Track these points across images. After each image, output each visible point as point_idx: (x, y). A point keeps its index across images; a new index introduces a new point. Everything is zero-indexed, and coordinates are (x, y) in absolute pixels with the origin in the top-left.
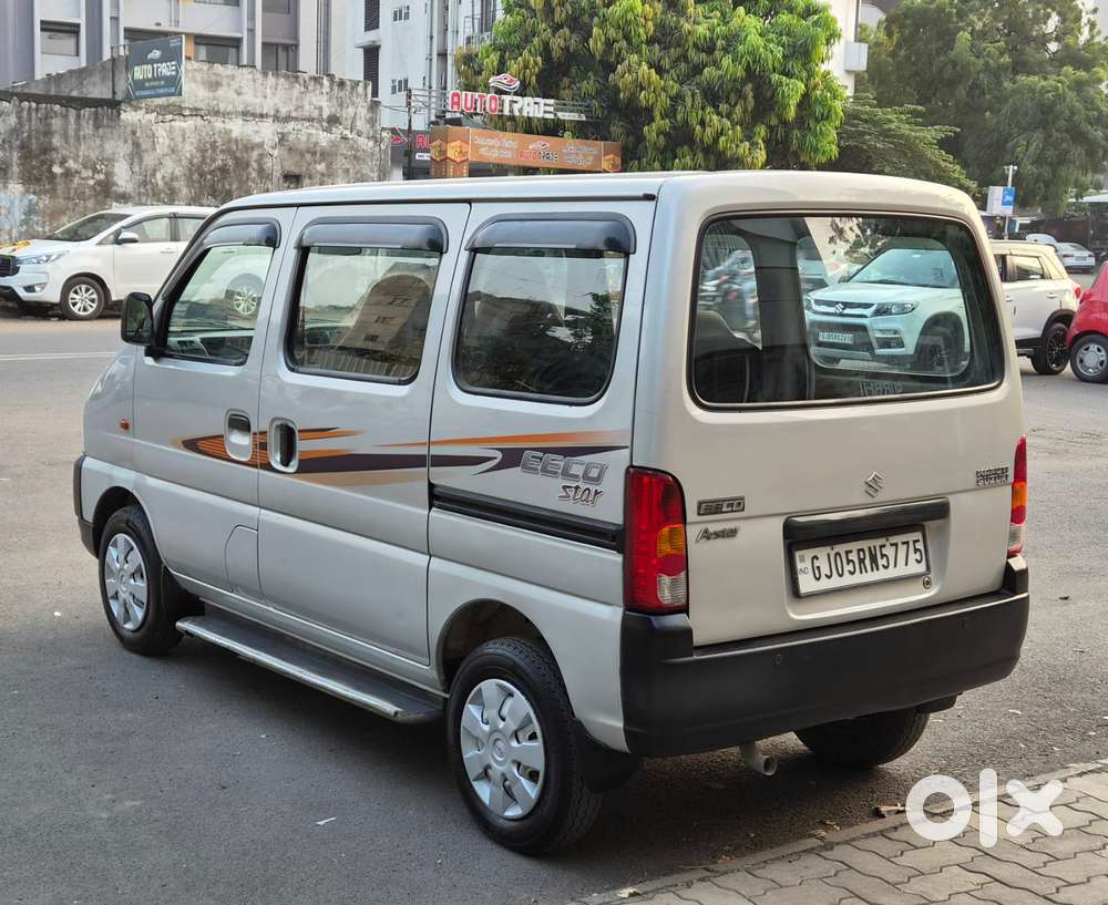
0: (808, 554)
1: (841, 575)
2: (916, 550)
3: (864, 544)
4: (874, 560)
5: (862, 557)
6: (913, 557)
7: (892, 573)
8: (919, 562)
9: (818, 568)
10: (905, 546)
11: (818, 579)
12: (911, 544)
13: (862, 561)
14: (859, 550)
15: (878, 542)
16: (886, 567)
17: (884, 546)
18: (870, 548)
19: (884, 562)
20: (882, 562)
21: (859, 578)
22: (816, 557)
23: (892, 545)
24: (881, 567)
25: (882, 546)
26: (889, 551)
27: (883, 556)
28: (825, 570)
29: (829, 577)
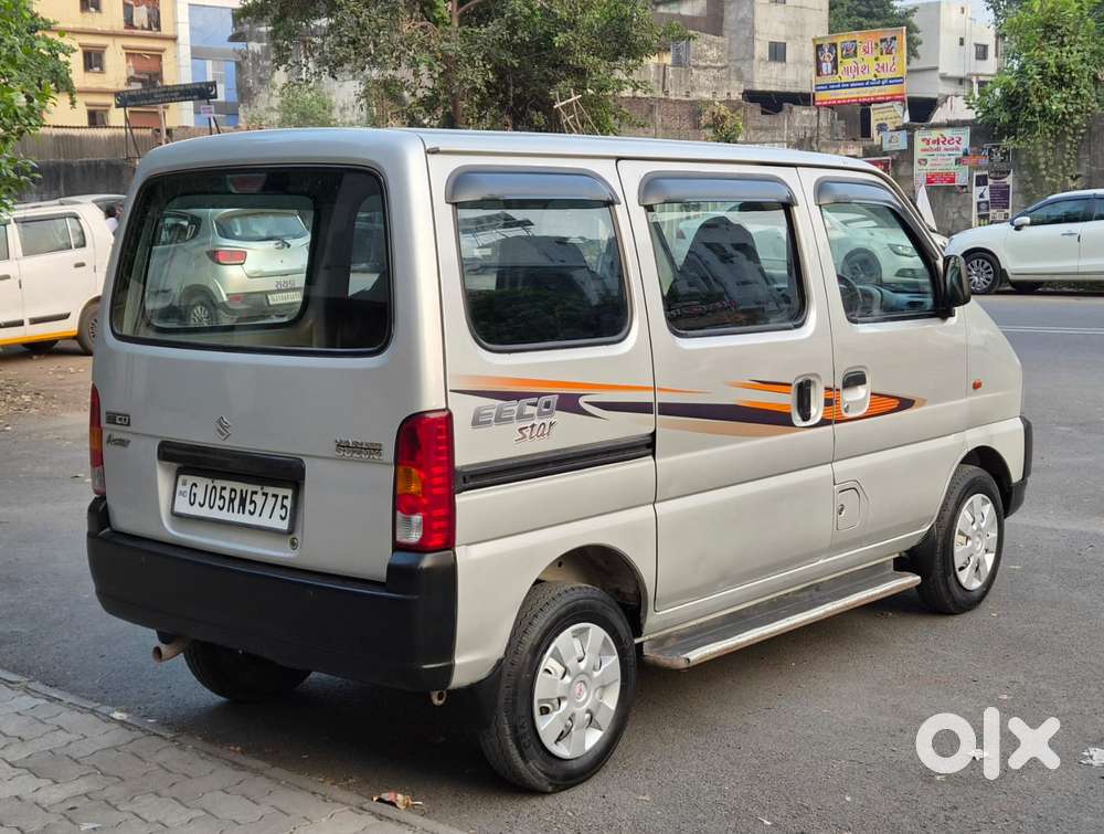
0: (191, 479)
1: (211, 508)
2: (283, 506)
3: (239, 486)
4: (243, 503)
5: (233, 496)
6: (279, 512)
7: (254, 520)
8: (283, 519)
9: (195, 495)
10: (274, 499)
11: (192, 504)
12: (280, 498)
13: (232, 500)
14: (232, 490)
15: (251, 488)
16: (252, 513)
17: (256, 493)
18: (242, 491)
19: (252, 508)
20: (249, 507)
21: (225, 515)
22: (195, 485)
23: (263, 494)
24: (247, 512)
25: (255, 493)
26: (259, 499)
27: (252, 502)
28: (200, 498)
29: (202, 506)
